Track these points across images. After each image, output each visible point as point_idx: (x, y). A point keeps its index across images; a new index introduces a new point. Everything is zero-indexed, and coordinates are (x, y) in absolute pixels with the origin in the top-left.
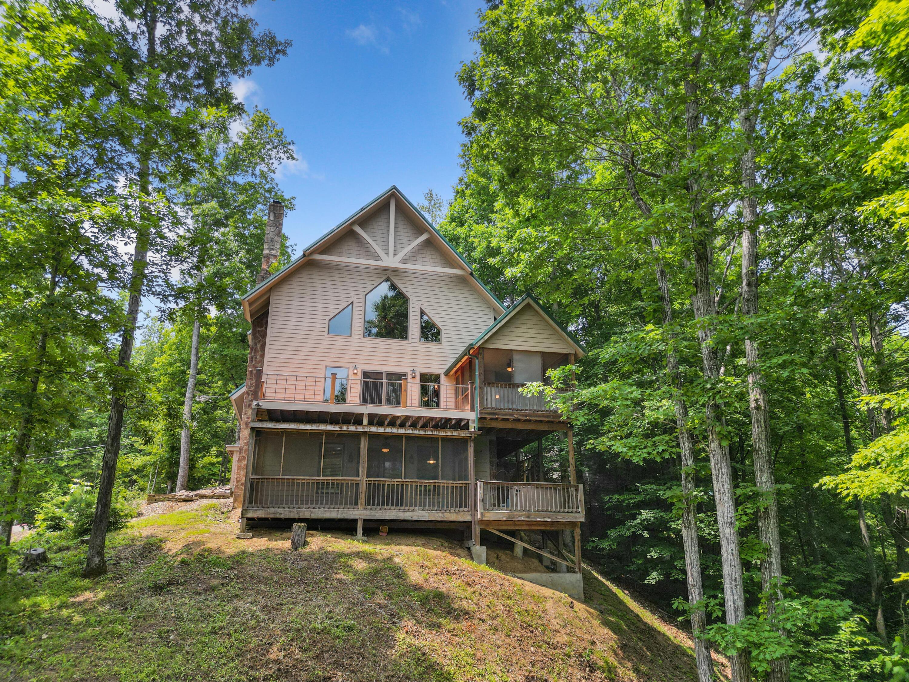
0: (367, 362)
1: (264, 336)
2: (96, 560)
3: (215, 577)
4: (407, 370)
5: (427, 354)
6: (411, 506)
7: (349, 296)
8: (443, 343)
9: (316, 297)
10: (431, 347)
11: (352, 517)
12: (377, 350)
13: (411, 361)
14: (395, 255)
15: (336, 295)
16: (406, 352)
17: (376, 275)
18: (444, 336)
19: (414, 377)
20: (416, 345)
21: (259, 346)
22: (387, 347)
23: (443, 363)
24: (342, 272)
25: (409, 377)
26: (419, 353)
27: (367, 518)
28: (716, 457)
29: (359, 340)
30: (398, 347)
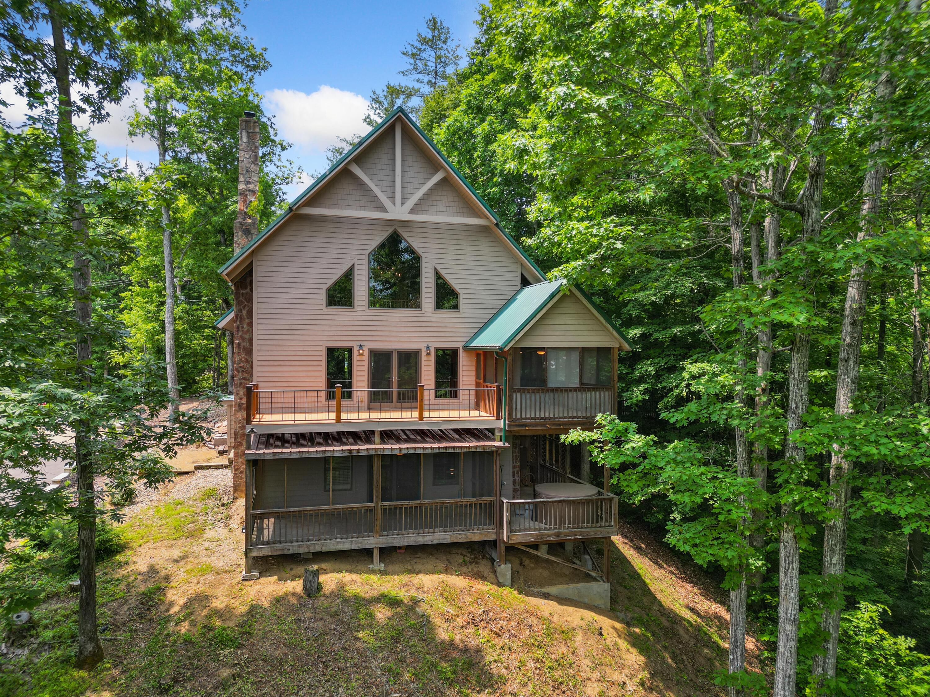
0: (374, 339)
1: (250, 300)
2: (90, 647)
3: (225, 665)
4: (421, 346)
5: (443, 325)
6: (431, 527)
7: (348, 257)
8: (462, 310)
9: (309, 260)
10: (447, 315)
11: (367, 547)
12: (384, 324)
13: (426, 334)
14: (403, 204)
15: (334, 256)
16: (419, 324)
17: (380, 228)
18: (463, 301)
19: (428, 354)
20: (430, 314)
21: (244, 312)
22: (397, 319)
23: (462, 335)
24: (339, 225)
25: (423, 354)
26: (434, 325)
27: (384, 546)
28: (788, 549)
29: (364, 313)
30: (410, 319)
